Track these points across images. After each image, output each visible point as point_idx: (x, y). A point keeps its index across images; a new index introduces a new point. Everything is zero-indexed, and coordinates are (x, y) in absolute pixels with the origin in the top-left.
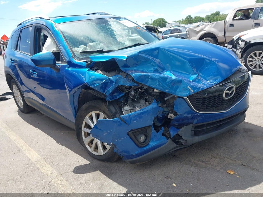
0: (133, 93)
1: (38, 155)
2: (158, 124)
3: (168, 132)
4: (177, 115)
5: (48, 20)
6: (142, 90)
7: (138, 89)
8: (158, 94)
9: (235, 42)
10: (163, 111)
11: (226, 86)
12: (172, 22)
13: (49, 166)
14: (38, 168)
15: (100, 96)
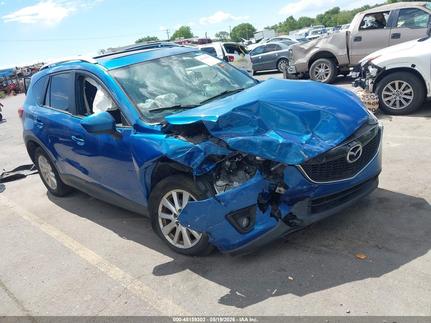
0: (228, 163)
1: (98, 256)
2: (263, 201)
3: (278, 211)
4: (288, 188)
5: (95, 64)
6: (239, 158)
7: (235, 157)
8: (261, 163)
9: (363, 69)
10: (270, 184)
11: (349, 146)
12: (263, 30)
13: (118, 269)
14: (103, 273)
15: (183, 170)
